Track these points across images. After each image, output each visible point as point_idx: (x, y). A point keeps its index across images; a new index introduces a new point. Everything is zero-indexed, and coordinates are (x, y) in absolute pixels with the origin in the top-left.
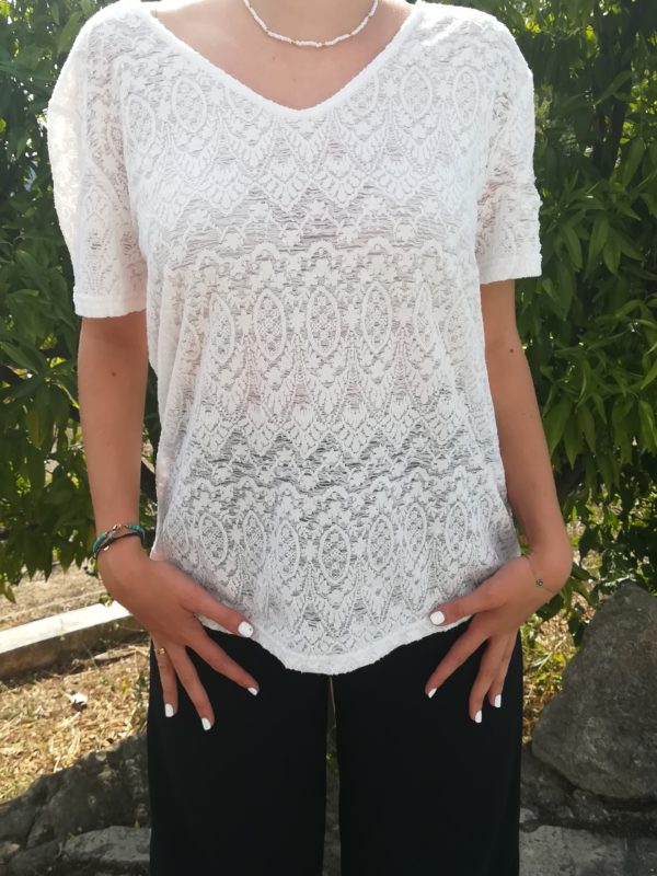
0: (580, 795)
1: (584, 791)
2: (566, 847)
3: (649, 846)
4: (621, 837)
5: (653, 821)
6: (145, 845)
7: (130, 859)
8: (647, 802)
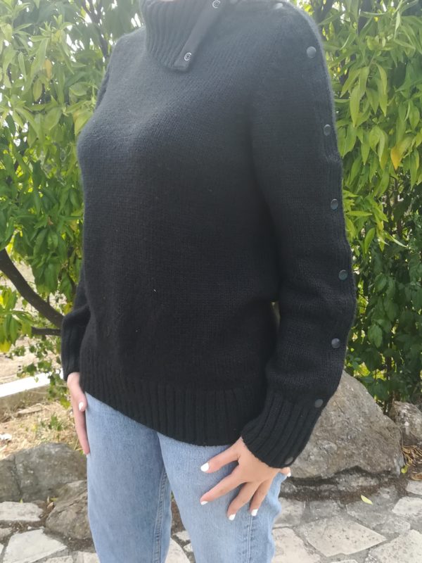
3: (318, 505)
4: (302, 501)
5: (321, 491)
6: (23, 512)
7: (13, 520)
8: (318, 481)
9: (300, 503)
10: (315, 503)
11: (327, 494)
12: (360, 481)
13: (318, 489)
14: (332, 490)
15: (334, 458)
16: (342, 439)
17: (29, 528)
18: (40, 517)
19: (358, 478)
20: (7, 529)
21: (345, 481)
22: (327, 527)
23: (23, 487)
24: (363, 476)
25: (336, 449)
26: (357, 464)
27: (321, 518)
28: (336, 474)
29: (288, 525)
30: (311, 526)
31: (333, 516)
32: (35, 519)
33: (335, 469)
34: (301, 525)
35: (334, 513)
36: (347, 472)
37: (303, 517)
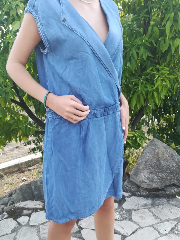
0: (141, 189)
1: (142, 187)
2: (137, 201)
3: (158, 200)
4: (151, 198)
5: (159, 194)
6: (36, 204)
7: (32, 207)
8: (157, 190)
9: (150, 199)
10: (157, 199)
11: (161, 195)
12: (175, 190)
13: (157, 193)
14: (164, 193)
15: (164, 180)
16: (167, 173)
17: (39, 210)
18: (43, 206)
19: (174, 188)
20: (30, 211)
21: (169, 190)
22: (162, 208)
23: (35, 195)
24: (176, 188)
25: (164, 176)
26: (174, 182)
27: (159, 205)
28: (165, 187)
29: (145, 208)
30: (155, 208)
31: (164, 204)
32: (41, 207)
33: (164, 184)
34: (151, 208)
35: (165, 203)
36: (170, 186)
37: (152, 204)
